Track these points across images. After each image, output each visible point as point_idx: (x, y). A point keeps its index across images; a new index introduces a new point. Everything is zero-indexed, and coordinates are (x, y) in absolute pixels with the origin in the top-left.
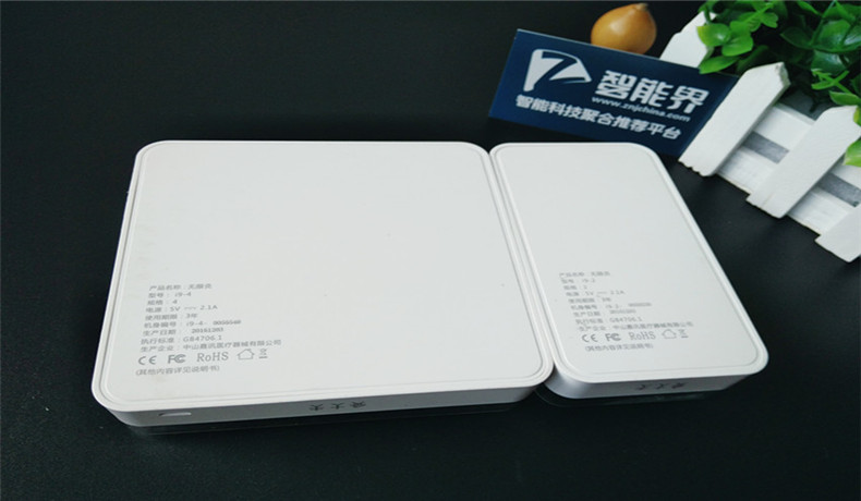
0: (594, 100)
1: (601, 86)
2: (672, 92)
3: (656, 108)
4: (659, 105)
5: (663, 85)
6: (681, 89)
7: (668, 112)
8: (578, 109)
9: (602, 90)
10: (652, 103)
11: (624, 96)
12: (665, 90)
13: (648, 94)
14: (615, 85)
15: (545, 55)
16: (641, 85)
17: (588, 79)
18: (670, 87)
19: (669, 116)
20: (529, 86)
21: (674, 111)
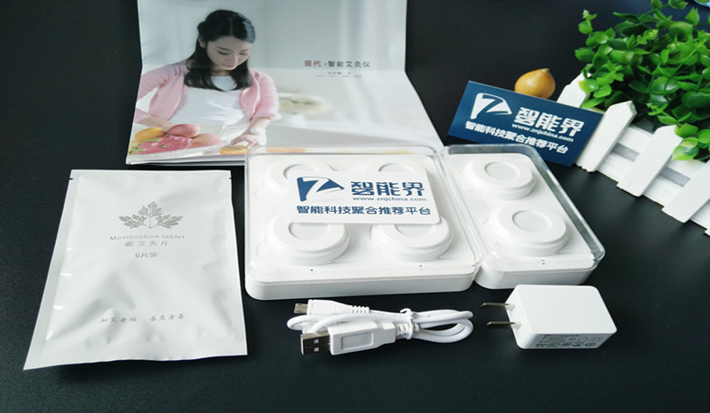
0: (514, 126)
1: (518, 117)
2: (561, 122)
3: (552, 132)
4: (554, 131)
6: (567, 120)
7: (560, 135)
8: (503, 132)
9: (518, 119)
10: (549, 129)
11: (532, 124)
13: (546, 123)
14: (526, 117)
15: (484, 97)
16: (542, 117)
17: (510, 113)
18: (560, 119)
19: (560, 137)
20: (474, 116)
21: (563, 135)
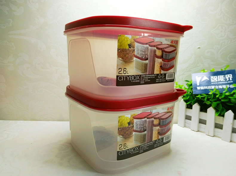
0: (212, 83)
1: (211, 80)
4: (225, 81)
5: (222, 76)
6: (226, 75)
7: (227, 81)
12: (223, 77)
14: (214, 79)
16: (218, 77)
17: (208, 79)
